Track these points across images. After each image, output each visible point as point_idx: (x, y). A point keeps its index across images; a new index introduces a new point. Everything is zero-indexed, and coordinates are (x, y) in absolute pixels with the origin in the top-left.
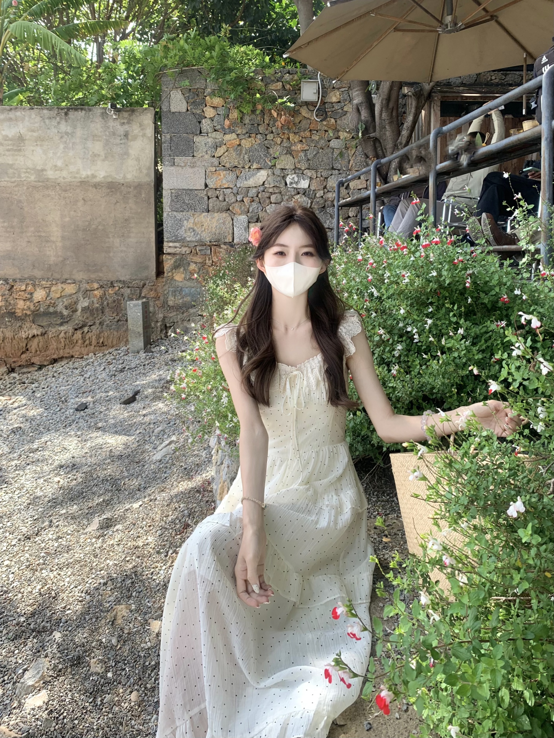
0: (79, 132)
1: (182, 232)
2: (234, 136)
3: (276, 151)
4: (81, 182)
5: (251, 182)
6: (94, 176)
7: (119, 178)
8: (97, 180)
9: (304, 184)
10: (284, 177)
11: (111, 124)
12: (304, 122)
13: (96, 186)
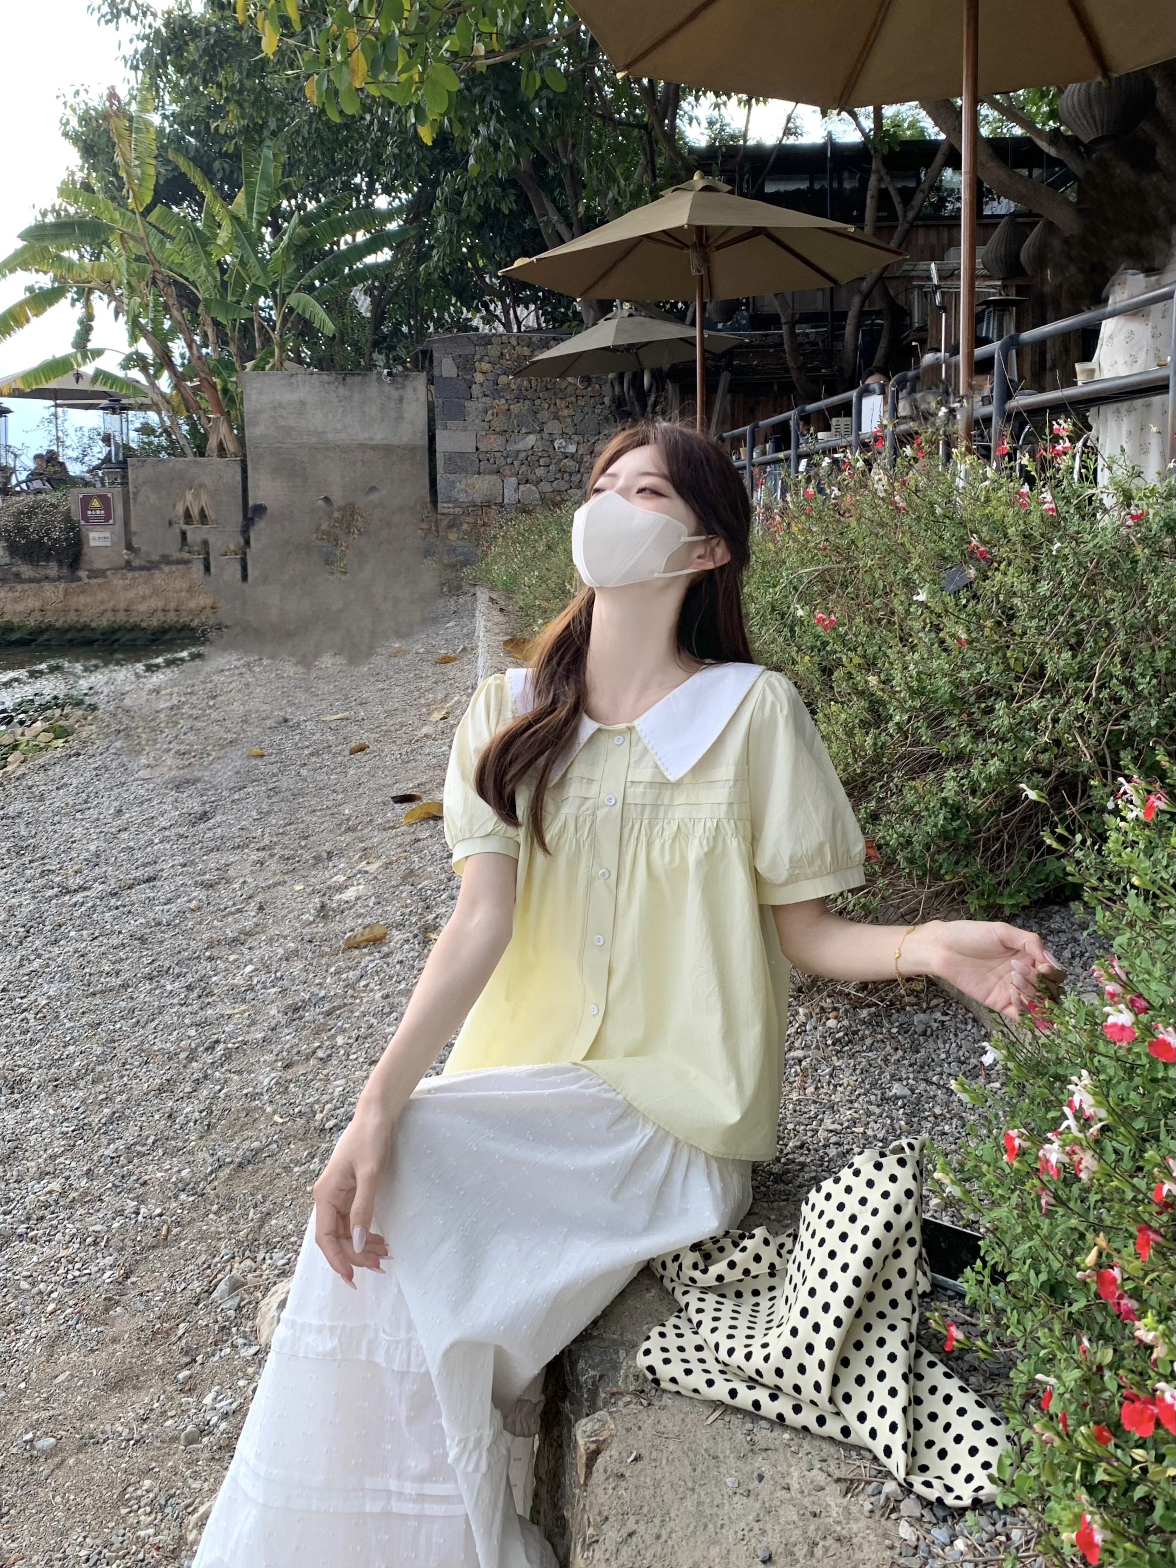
0: (356, 397)
1: (454, 493)
2: (503, 401)
3: (544, 415)
4: (361, 445)
5: (520, 446)
6: (372, 439)
7: (395, 441)
8: (374, 442)
9: (572, 449)
10: (552, 442)
11: (387, 389)
12: (570, 388)
13: (373, 448)
